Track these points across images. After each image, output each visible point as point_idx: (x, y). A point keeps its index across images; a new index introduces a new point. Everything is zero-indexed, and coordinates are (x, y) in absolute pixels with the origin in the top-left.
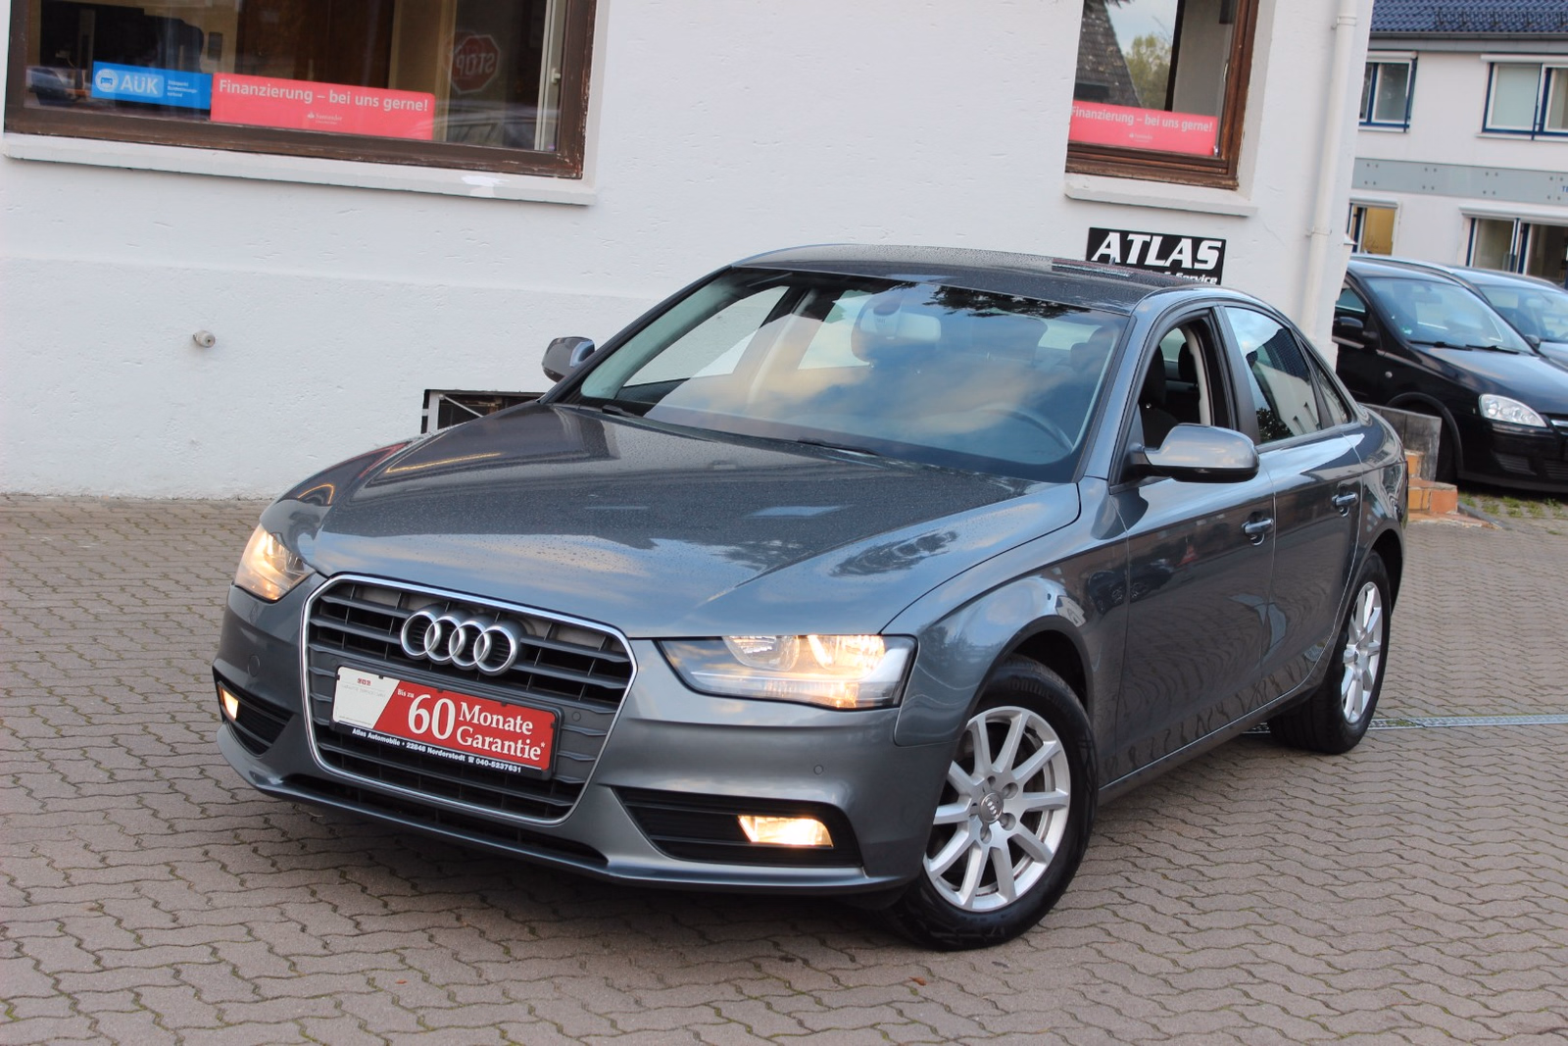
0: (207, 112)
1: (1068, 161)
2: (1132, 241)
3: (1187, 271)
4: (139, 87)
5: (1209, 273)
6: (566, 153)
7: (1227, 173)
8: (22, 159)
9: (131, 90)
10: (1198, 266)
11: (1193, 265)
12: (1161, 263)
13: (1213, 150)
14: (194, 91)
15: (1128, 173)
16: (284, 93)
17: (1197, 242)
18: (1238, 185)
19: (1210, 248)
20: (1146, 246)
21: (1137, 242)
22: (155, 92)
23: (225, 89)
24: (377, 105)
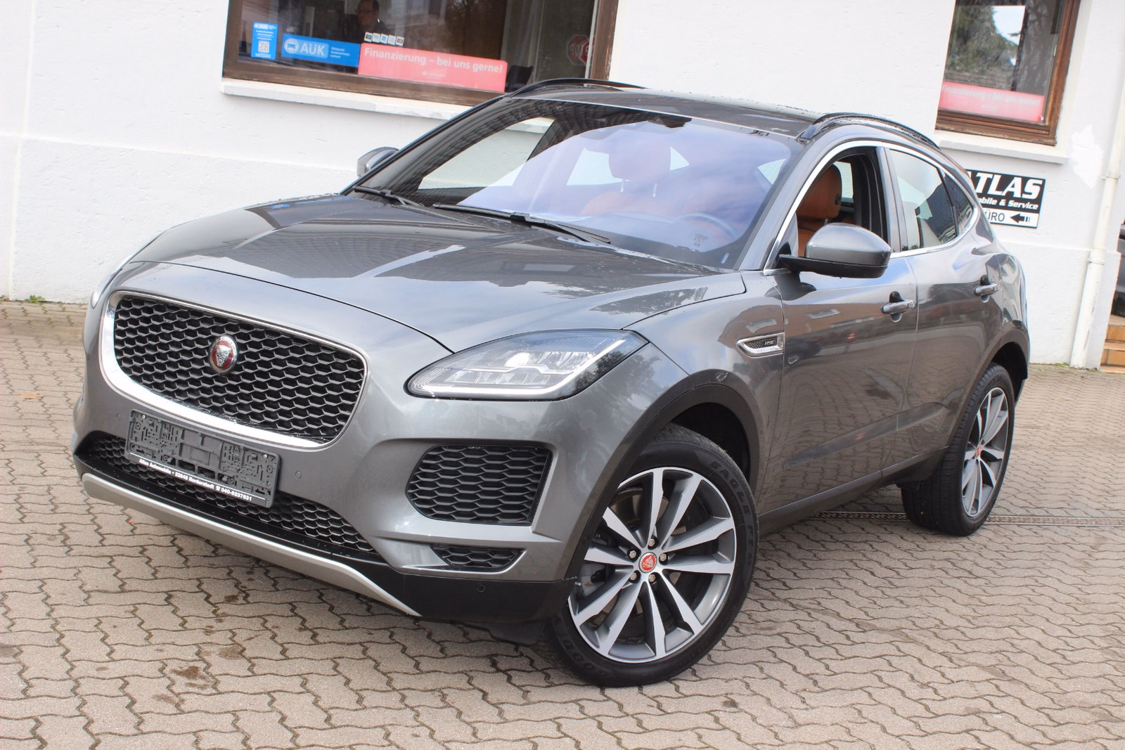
1: (937, 122)
3: (1017, 200)
4: (313, 51)
5: (1032, 202)
7: (1048, 134)
8: (232, 96)
9: (307, 52)
10: (1025, 196)
11: (1021, 195)
12: (999, 193)
13: (1040, 119)
14: (348, 55)
15: (981, 132)
16: (407, 58)
17: (1025, 180)
18: (1056, 143)
19: (1034, 184)
20: (989, 182)
21: (983, 178)
22: (323, 54)
23: (368, 54)
24: (468, 67)
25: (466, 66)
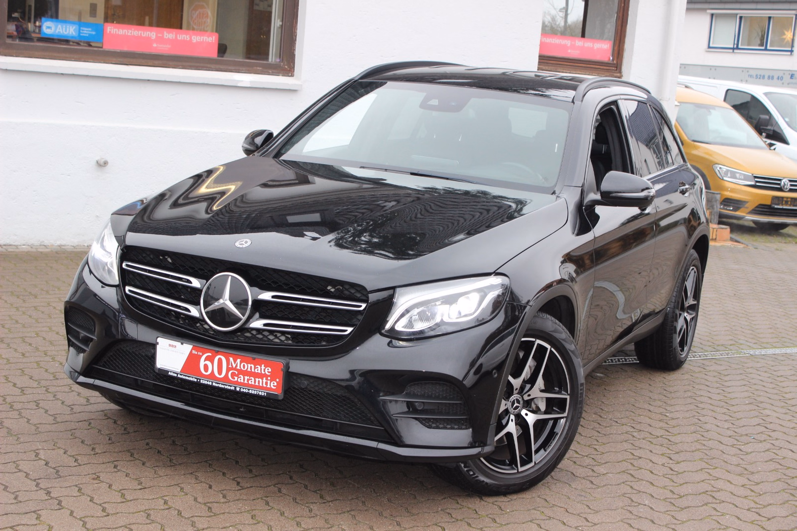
0: (101, 44)
1: (539, 65)
4: (66, 31)
6: (286, 63)
7: (617, 70)
8: (6, 70)
9: (62, 32)
13: (610, 58)
14: (94, 33)
15: (568, 70)
18: (622, 76)
22: (74, 33)
23: (110, 32)
24: (189, 39)
25: (187, 38)
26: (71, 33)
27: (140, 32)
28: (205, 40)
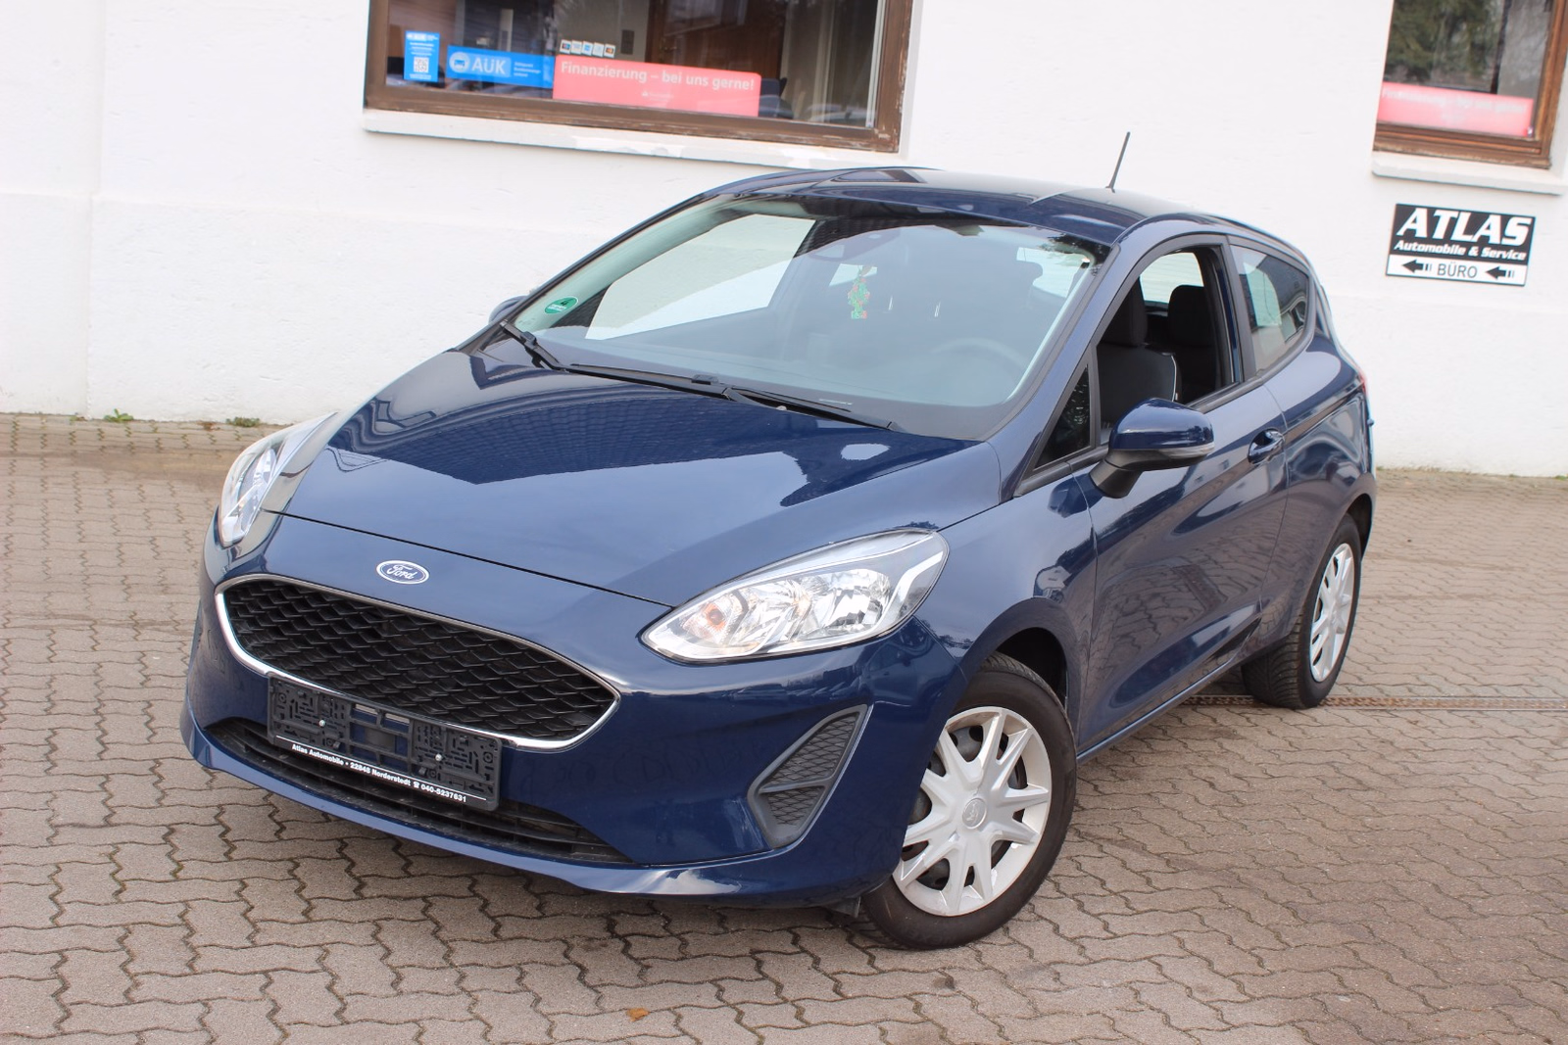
0: (549, 91)
1: (1376, 140)
2: (1438, 218)
3: (1495, 247)
4: (489, 68)
5: (1517, 249)
6: (884, 128)
7: (1539, 153)
8: (377, 133)
9: (481, 70)
10: (1506, 242)
11: (1501, 240)
12: (1468, 238)
13: (1526, 131)
14: (538, 71)
16: (621, 74)
17: (1505, 219)
18: (1551, 165)
19: (1520, 224)
20: (1453, 222)
21: (1444, 219)
22: (503, 72)
23: (566, 70)
24: (706, 83)
25: (703, 82)
26: (497, 71)
27: (619, 71)
28: (735, 86)
